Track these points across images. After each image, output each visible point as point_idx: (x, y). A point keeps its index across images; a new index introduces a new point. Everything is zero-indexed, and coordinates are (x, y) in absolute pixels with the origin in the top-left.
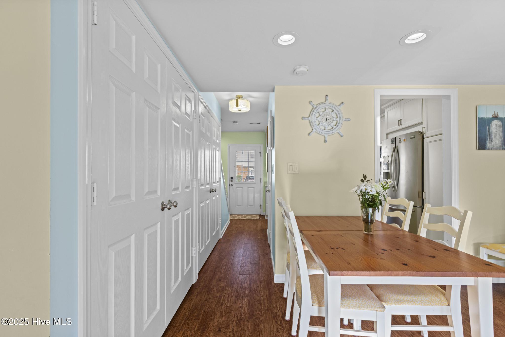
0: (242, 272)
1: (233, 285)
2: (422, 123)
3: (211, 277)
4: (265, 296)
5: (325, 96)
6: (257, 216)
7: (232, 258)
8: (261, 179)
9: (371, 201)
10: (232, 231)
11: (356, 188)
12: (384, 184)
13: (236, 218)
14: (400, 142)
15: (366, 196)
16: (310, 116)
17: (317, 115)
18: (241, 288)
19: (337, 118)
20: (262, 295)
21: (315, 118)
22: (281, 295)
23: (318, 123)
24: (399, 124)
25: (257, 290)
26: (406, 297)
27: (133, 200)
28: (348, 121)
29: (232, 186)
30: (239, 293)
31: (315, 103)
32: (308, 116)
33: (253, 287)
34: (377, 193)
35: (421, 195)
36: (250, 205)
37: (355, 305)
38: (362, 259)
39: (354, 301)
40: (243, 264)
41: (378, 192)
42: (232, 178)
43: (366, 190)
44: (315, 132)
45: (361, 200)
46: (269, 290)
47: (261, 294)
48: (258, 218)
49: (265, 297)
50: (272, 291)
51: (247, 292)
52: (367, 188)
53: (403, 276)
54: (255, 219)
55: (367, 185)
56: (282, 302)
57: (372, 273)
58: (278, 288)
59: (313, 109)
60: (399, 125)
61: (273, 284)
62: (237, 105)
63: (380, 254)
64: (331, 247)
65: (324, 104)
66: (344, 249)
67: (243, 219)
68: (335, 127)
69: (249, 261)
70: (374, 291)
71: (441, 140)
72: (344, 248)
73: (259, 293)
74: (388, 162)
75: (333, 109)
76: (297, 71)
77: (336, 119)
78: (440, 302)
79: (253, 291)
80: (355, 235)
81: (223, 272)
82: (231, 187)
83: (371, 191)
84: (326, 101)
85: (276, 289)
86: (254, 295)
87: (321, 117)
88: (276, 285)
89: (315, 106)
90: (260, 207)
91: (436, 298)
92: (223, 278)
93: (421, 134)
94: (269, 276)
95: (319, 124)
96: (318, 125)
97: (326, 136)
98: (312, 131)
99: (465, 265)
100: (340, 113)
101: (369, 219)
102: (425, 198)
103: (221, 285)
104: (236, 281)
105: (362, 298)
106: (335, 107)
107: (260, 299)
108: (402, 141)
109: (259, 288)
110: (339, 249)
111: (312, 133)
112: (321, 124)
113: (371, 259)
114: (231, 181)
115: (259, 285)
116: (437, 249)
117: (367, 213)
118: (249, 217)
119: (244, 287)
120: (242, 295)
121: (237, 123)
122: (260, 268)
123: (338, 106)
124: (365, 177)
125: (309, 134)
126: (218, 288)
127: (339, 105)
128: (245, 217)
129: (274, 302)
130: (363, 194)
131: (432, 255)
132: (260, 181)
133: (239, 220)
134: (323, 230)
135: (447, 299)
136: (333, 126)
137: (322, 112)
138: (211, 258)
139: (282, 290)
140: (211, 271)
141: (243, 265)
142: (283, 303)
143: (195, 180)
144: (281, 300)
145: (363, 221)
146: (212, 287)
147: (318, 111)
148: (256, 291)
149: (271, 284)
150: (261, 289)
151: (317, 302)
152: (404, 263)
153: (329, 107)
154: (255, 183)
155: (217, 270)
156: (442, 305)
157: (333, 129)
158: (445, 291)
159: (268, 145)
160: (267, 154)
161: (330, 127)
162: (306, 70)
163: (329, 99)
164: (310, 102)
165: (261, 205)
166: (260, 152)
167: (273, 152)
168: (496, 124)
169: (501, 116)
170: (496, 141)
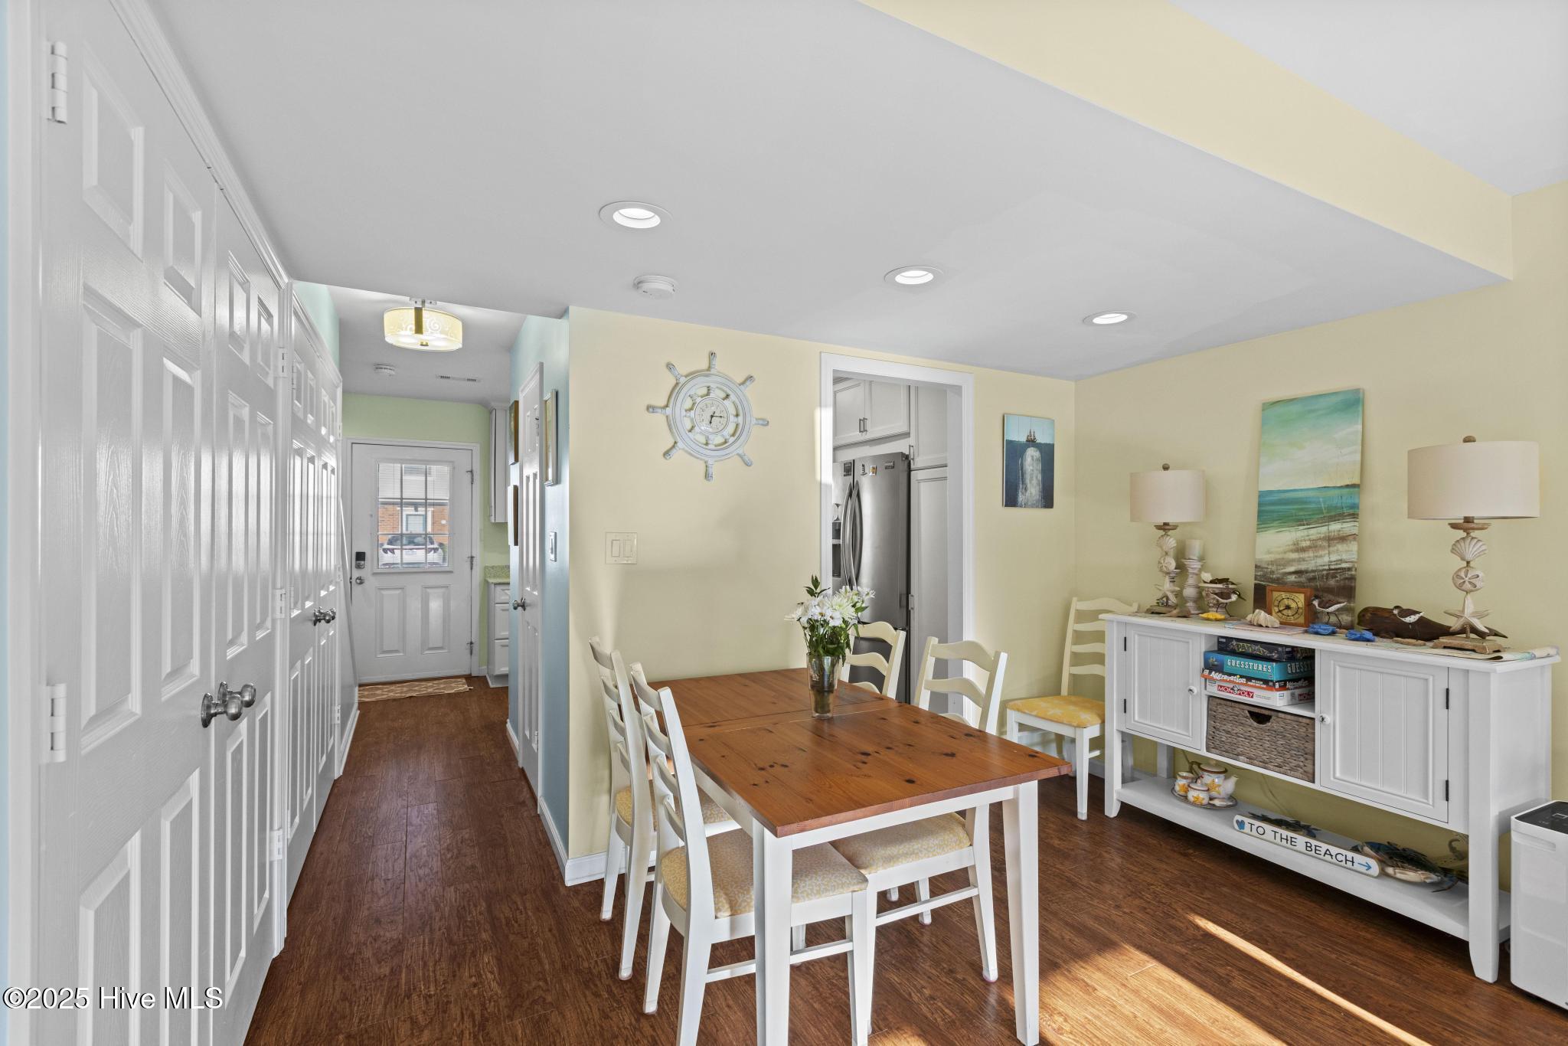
0: (453, 876)
1: (431, 925)
2: (907, 435)
3: (339, 921)
4: (547, 930)
5: (707, 356)
6: (459, 680)
7: (402, 838)
8: (472, 557)
9: (832, 643)
10: (376, 743)
11: (799, 611)
12: (856, 599)
13: (378, 695)
14: (864, 474)
15: (821, 631)
16: (671, 404)
17: (688, 404)
18: (462, 929)
19: (738, 415)
20: (535, 932)
21: (684, 413)
22: (592, 915)
23: (689, 427)
24: (862, 429)
25: (517, 922)
26: (902, 846)
27: (134, 710)
28: (763, 425)
29: (361, 583)
30: (458, 945)
31: (683, 369)
32: (663, 403)
33: (502, 915)
34: (844, 621)
35: (904, 603)
36: (431, 646)
37: (810, 892)
38: (830, 784)
39: (807, 883)
40: (448, 850)
41: (846, 619)
42: (360, 556)
43: (822, 615)
44: (683, 449)
45: (808, 638)
46: (555, 911)
47: (532, 931)
48: (463, 687)
49: (548, 935)
50: (565, 911)
51: (484, 936)
52: (824, 612)
53: (911, 806)
54: (453, 691)
55: (823, 604)
56: (600, 936)
57: (859, 812)
58: (580, 898)
59: (676, 389)
60: (860, 432)
61: (563, 891)
62: (419, 329)
63: (860, 765)
64: (755, 765)
65: (707, 376)
66: (786, 766)
67: (408, 695)
68: (732, 440)
69: (467, 836)
70: (841, 849)
71: (945, 478)
72: (788, 764)
73: (526, 929)
74: (838, 519)
75: (729, 392)
76: (645, 286)
77: (736, 420)
78: (958, 842)
79: (504, 927)
80: (795, 723)
81: (380, 892)
82: (357, 589)
83: (832, 618)
84: (709, 367)
85: (576, 904)
86: (512, 938)
87: (698, 410)
88: (572, 893)
89: (682, 380)
90: (468, 651)
91: (951, 836)
92: (389, 911)
93: (906, 458)
94: (546, 868)
95: (693, 427)
96: (690, 431)
97: (710, 462)
98: (674, 446)
99: (996, 760)
100: (745, 403)
101: (826, 684)
102: (913, 609)
103: (388, 935)
104: (437, 910)
105: (822, 871)
106: (732, 385)
107: (532, 944)
108: (866, 471)
109: (521, 913)
110: (777, 768)
111: (674, 451)
112: (696, 429)
113: (847, 782)
114: (358, 567)
115: (519, 903)
116: (955, 736)
117: (821, 669)
118: (430, 689)
119: (471, 922)
120: (471, 947)
121: (392, 372)
122: (511, 850)
123: (740, 385)
124: (816, 583)
125: (666, 454)
126: (379, 948)
127: (743, 383)
128: (416, 688)
129: (576, 941)
130: (813, 626)
131: (949, 752)
132: (469, 563)
133: (394, 700)
134: (719, 719)
135: (968, 835)
136: (728, 437)
137: (702, 397)
138: (318, 855)
139: (593, 902)
140: (333, 899)
141: (449, 856)
142: (603, 937)
143: (283, 591)
144: (596, 929)
145: (813, 687)
146: (352, 951)
147: (692, 392)
148: (513, 925)
149: (556, 890)
150: (530, 914)
151: (727, 906)
152: (907, 778)
153: (719, 386)
154: (451, 572)
155: (354, 889)
156: (962, 848)
157: (727, 444)
158: (964, 818)
159: (517, 460)
160: (516, 488)
161: (719, 440)
162: (670, 288)
163: (719, 365)
164: (670, 366)
165: (471, 643)
166: (470, 469)
167: (558, 496)
168: (1032, 454)
169: (1040, 440)
170: (1032, 489)
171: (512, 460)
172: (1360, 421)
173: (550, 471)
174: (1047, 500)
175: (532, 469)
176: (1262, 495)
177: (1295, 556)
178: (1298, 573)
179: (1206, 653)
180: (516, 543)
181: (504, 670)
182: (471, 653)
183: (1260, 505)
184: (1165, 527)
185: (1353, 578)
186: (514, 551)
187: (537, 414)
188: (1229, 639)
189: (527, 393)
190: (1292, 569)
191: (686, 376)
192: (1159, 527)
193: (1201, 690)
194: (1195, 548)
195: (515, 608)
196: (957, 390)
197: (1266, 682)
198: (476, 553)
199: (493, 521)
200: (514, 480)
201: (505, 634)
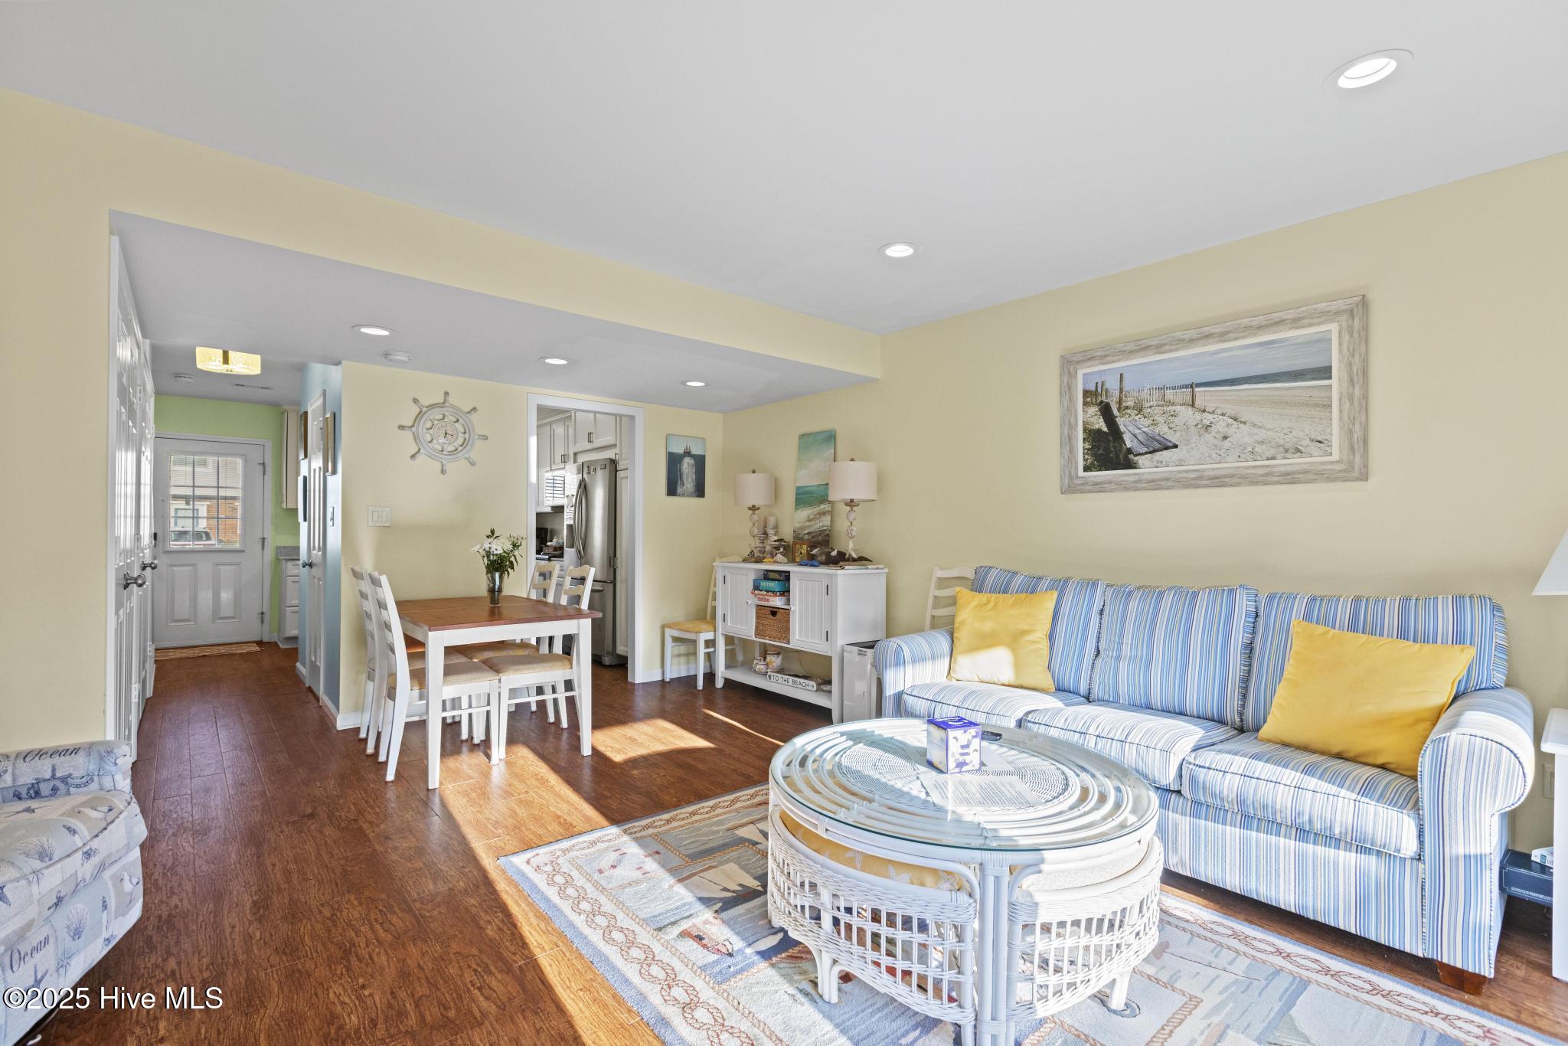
2: (613, 446)
5: (443, 394)
6: (250, 644)
8: (264, 539)
9: (499, 564)
11: (480, 548)
13: (172, 655)
15: (492, 557)
16: (416, 425)
17: (429, 425)
19: (465, 433)
21: (425, 431)
23: (429, 439)
24: (589, 442)
28: (483, 439)
31: (425, 401)
32: (410, 424)
36: (222, 616)
43: (492, 549)
44: (425, 454)
45: (486, 563)
48: (255, 648)
52: (493, 546)
54: (245, 653)
55: (494, 543)
59: (420, 415)
60: (588, 444)
62: (226, 361)
65: (443, 407)
67: (201, 654)
68: (460, 448)
75: (458, 418)
76: (390, 357)
77: (463, 435)
84: (445, 401)
87: (436, 429)
89: (424, 409)
90: (260, 620)
93: (614, 462)
95: (432, 440)
96: (430, 442)
97: (444, 462)
98: (418, 452)
100: (470, 425)
101: (497, 589)
106: (461, 414)
108: (590, 471)
111: (418, 455)
112: (435, 441)
117: (494, 581)
118: (222, 651)
121: (191, 380)
123: (467, 413)
124: (493, 532)
125: (413, 457)
127: (469, 412)
128: (207, 651)
130: (488, 555)
132: (261, 543)
133: (188, 658)
136: (457, 447)
137: (438, 421)
145: (488, 590)
147: (431, 418)
153: (451, 413)
154: (244, 551)
157: (457, 451)
159: (306, 456)
160: (305, 478)
161: (451, 448)
162: (406, 359)
163: (451, 400)
164: (415, 401)
165: (262, 613)
166: (262, 462)
167: (335, 483)
168: (687, 462)
169: (694, 452)
170: (689, 483)
171: (302, 456)
172: (833, 447)
173: (330, 464)
174: (700, 491)
175: (317, 463)
176: (798, 488)
177: (808, 524)
178: (808, 533)
179: (755, 581)
180: (305, 520)
181: (294, 632)
182: (262, 622)
183: (797, 494)
184: (753, 508)
185: (828, 535)
186: (304, 526)
187: (321, 425)
188: (767, 571)
189: (314, 406)
190: (806, 532)
191: (427, 407)
192: (749, 509)
193: (753, 601)
194: (772, 521)
195: (304, 567)
196: (632, 418)
197: (773, 592)
198: (269, 534)
199: (284, 506)
200: (304, 471)
201: (295, 602)
